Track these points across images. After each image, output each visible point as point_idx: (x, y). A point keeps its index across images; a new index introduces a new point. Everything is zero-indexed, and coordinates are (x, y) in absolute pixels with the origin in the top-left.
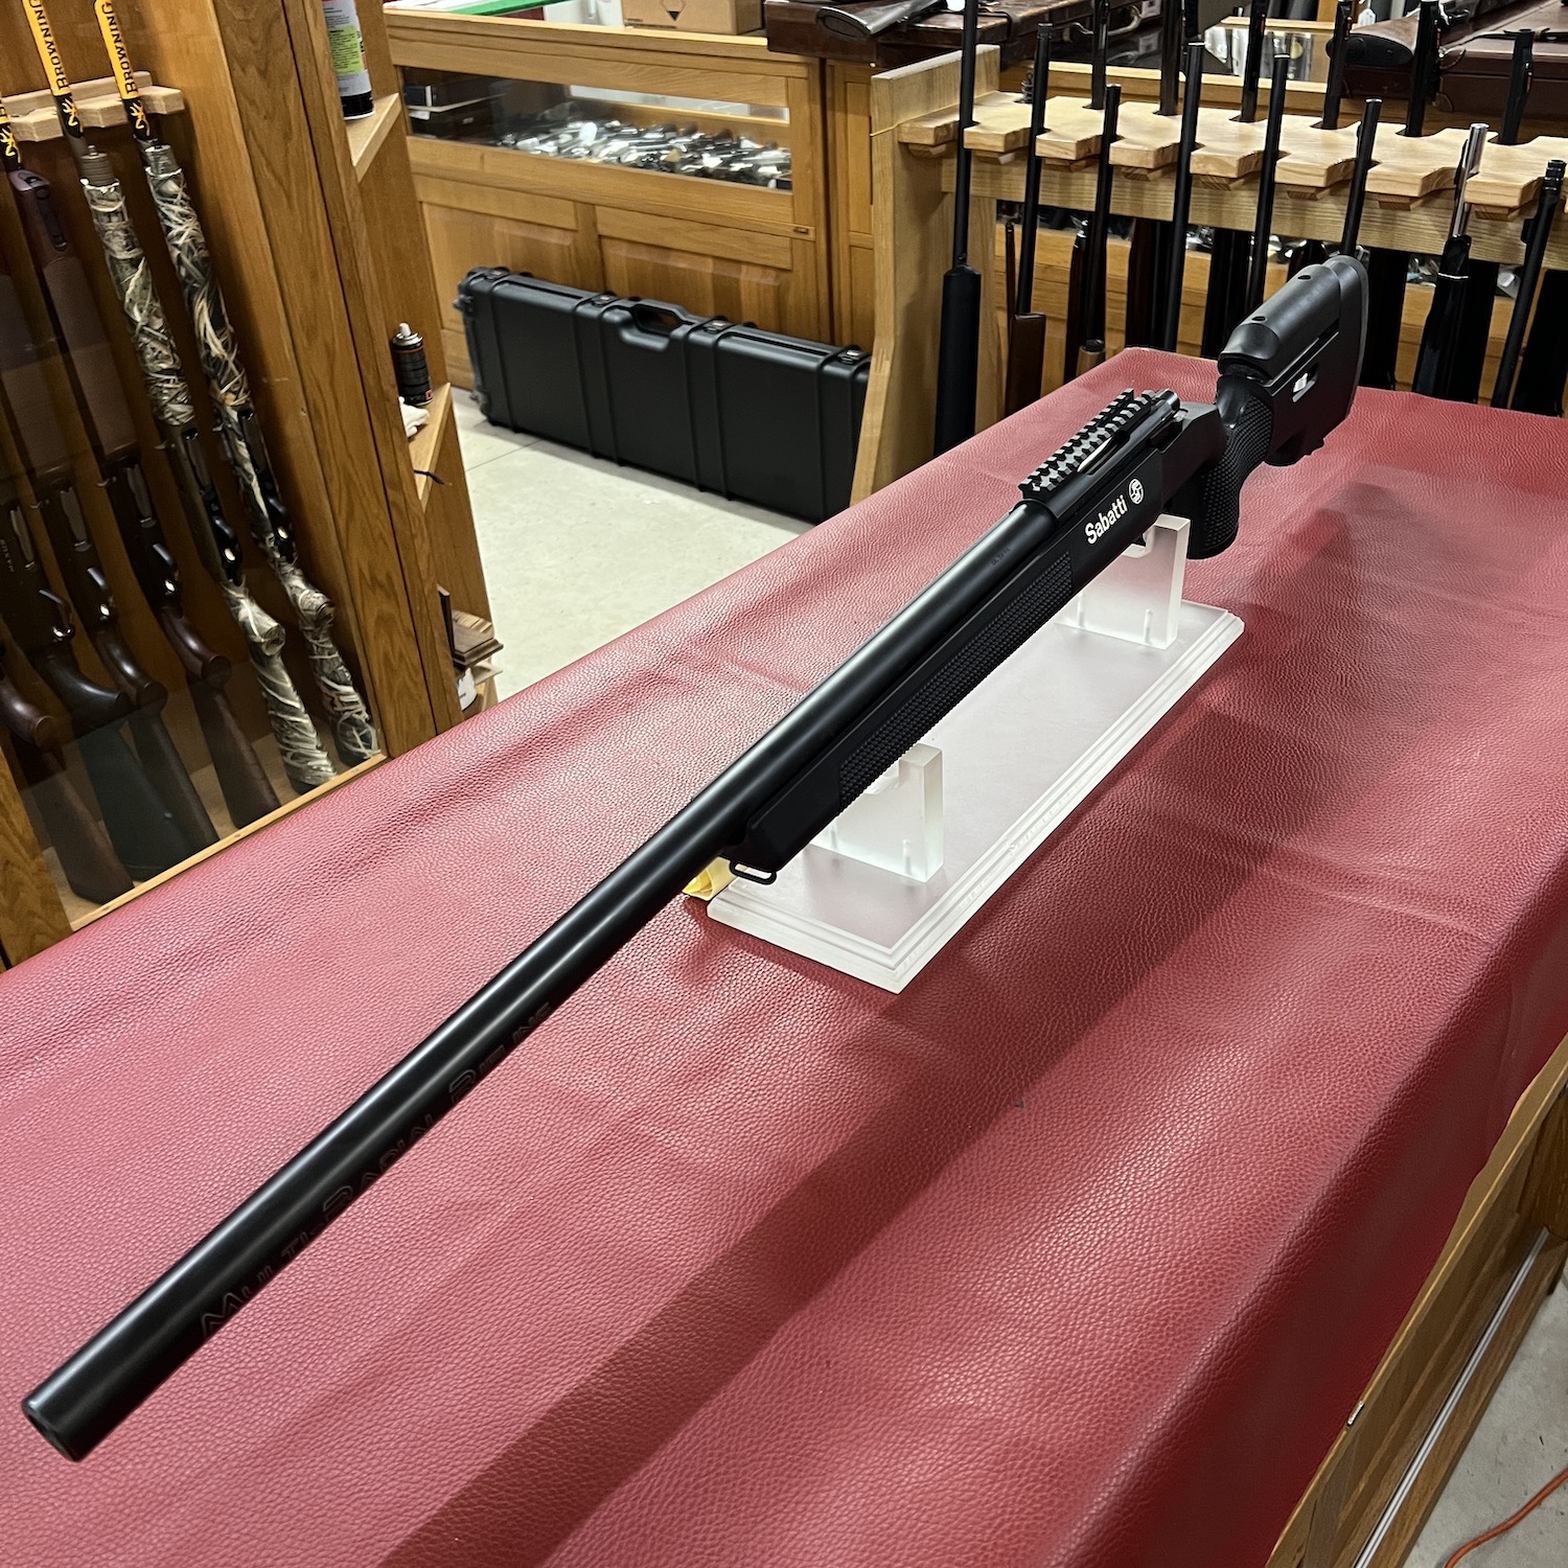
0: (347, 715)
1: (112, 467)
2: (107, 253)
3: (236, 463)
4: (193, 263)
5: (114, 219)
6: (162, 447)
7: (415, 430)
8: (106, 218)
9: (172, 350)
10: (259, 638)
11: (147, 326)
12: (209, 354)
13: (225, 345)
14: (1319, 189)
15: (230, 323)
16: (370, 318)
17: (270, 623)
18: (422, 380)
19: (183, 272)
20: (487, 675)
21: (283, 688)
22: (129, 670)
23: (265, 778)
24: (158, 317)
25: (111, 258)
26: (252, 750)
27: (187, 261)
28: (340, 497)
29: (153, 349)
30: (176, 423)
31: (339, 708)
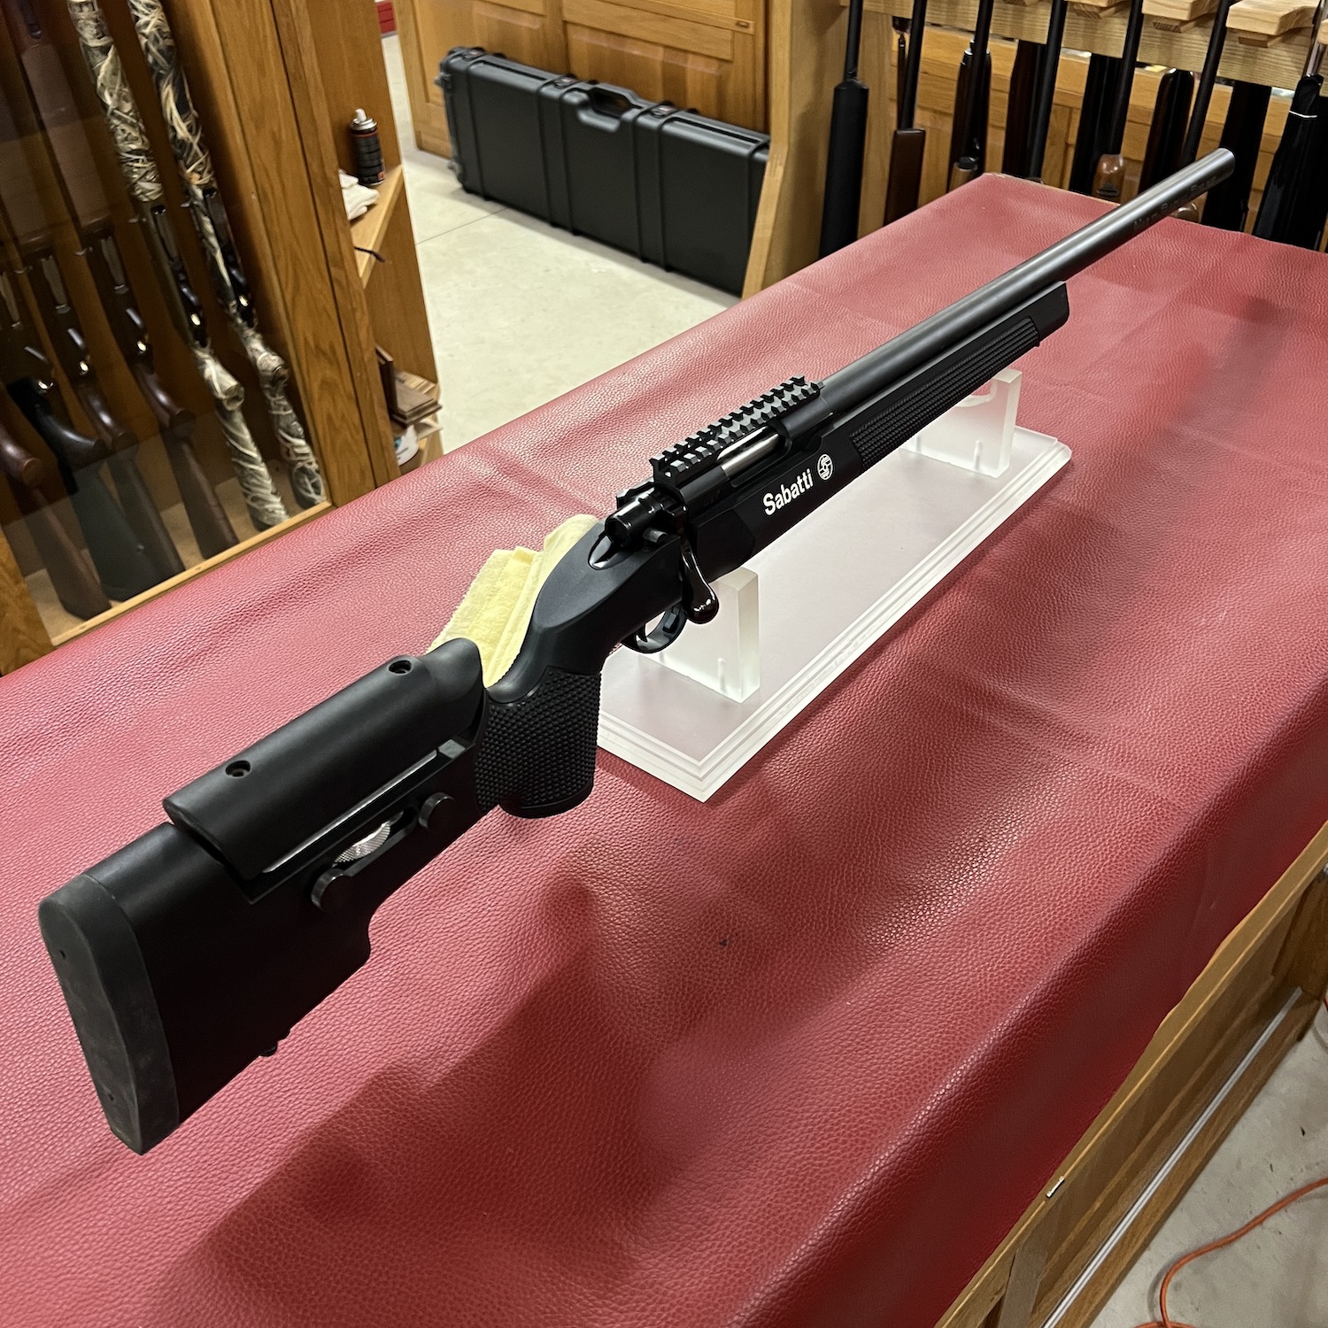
0: (300, 464)
1: (90, 238)
2: (81, 40)
3: (202, 236)
4: (159, 51)
5: (86, 9)
6: (134, 220)
7: (365, 209)
8: (77, 9)
9: (141, 132)
10: (221, 396)
11: (117, 109)
12: (175, 136)
13: (190, 130)
14: (1183, 23)
15: (195, 108)
16: (314, 108)
17: (230, 382)
18: (376, 162)
19: (150, 59)
20: (429, 432)
21: (243, 440)
22: (106, 419)
23: (226, 519)
24: (127, 101)
25: (85, 45)
26: (215, 495)
27: (153, 49)
28: (287, 274)
29: (123, 130)
30: (146, 200)
31: (294, 458)
